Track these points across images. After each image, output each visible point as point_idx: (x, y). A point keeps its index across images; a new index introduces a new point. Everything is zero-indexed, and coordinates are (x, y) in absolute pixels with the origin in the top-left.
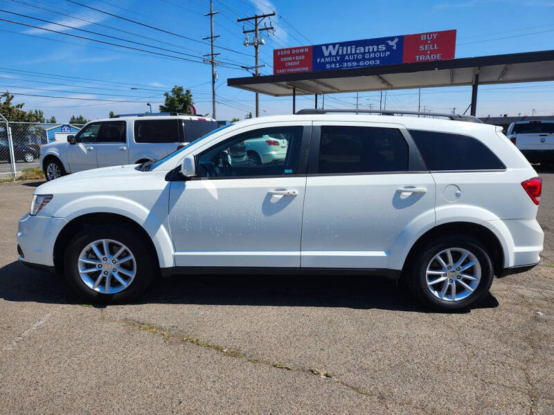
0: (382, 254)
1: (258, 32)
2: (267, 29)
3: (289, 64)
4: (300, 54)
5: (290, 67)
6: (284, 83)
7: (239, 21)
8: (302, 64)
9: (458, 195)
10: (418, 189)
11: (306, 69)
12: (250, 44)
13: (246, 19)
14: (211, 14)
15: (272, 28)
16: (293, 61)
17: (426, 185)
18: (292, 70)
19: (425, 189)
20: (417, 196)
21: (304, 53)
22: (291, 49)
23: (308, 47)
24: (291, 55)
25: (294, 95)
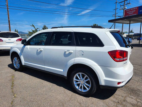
0: (62, 70)
1: (125, 5)
2: (128, 4)
3: (130, 13)
4: (134, 10)
5: (130, 14)
6: (126, 20)
7: (119, 3)
8: (134, 13)
9: (83, 54)
10: (70, 51)
11: (136, 14)
12: (122, 9)
13: (122, 2)
14: (116, 3)
15: (130, 3)
16: (131, 12)
17: (72, 50)
18: (130, 15)
19: (72, 52)
20: (70, 54)
21: (135, 9)
22: (131, 9)
23: (137, 7)
24: (131, 11)
25: (130, 24)
